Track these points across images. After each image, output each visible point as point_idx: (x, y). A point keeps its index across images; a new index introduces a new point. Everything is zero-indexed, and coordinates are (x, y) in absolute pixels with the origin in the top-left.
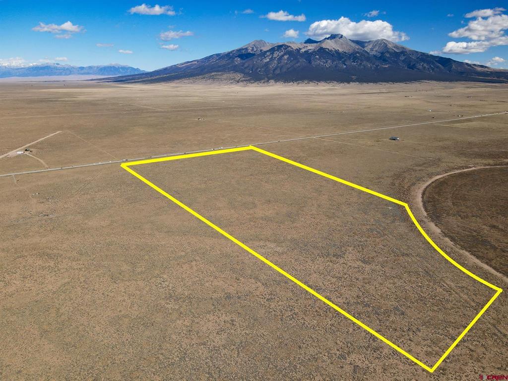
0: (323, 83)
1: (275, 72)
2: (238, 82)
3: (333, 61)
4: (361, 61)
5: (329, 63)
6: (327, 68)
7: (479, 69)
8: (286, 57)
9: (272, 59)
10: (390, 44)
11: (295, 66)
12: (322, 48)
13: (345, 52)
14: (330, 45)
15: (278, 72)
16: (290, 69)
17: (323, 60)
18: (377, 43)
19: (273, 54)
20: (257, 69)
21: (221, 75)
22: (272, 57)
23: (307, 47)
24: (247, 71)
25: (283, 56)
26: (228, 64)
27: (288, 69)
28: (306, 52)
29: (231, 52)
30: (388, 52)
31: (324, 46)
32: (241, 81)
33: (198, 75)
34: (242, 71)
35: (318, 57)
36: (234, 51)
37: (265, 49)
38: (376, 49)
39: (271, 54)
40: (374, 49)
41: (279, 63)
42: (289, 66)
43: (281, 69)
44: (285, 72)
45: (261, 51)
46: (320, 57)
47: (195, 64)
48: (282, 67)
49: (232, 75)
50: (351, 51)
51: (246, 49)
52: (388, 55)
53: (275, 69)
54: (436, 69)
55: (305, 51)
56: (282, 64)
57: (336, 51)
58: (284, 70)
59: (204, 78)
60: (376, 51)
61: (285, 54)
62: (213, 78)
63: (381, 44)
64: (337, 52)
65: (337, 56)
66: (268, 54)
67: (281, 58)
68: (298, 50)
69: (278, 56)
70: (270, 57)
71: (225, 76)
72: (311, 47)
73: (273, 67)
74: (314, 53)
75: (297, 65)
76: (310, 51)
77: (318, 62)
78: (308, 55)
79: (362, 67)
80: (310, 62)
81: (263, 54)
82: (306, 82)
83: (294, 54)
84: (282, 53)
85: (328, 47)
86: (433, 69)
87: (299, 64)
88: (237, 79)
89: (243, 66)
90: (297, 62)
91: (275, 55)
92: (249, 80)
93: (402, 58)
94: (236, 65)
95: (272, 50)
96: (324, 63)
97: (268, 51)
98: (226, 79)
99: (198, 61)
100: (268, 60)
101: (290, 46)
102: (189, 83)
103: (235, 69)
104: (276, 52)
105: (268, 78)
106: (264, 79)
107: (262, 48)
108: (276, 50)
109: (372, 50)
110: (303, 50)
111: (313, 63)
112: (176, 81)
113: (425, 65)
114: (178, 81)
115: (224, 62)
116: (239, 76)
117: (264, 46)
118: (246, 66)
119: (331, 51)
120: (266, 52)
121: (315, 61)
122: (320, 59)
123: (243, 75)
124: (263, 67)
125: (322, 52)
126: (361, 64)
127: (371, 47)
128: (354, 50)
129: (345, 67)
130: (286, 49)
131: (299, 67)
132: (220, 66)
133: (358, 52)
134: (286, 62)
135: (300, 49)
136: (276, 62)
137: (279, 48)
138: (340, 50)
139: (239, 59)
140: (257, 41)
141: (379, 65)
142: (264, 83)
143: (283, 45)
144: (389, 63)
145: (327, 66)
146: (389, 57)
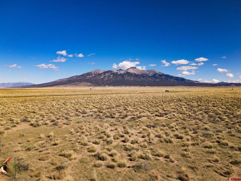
2: (89, 86)
3: (134, 78)
8: (112, 76)
10: (157, 71)
11: (116, 80)
13: (138, 74)
14: (131, 71)
15: (108, 82)
17: (129, 77)
18: (151, 71)
19: (105, 74)
20: (98, 81)
21: (80, 83)
22: (105, 76)
24: (93, 81)
25: (110, 75)
26: (83, 79)
27: (114, 81)
28: (121, 74)
29: (84, 74)
30: (157, 75)
31: (129, 71)
32: (91, 86)
34: (90, 82)
35: (127, 76)
36: (85, 73)
37: (100, 73)
39: (104, 74)
40: (150, 74)
42: (113, 79)
43: (110, 81)
44: (112, 82)
45: (99, 73)
49: (85, 83)
50: (141, 74)
51: (91, 73)
53: (107, 81)
54: (179, 82)
56: (110, 79)
57: (134, 73)
58: (112, 81)
59: (71, 85)
60: (151, 74)
61: (111, 74)
62: (76, 85)
63: (153, 71)
64: (135, 74)
65: (136, 75)
66: (102, 74)
69: (108, 75)
70: (104, 76)
72: (122, 72)
73: (106, 80)
74: (124, 74)
75: (118, 79)
76: (122, 74)
77: (127, 78)
79: (147, 80)
80: (123, 78)
81: (100, 75)
82: (124, 86)
83: (115, 75)
89: (90, 80)
90: (118, 78)
91: (106, 75)
93: (163, 77)
94: (87, 79)
95: (105, 73)
98: (83, 85)
99: (66, 79)
100: (103, 77)
101: (113, 71)
102: (63, 87)
103: (87, 81)
104: (107, 73)
105: (104, 84)
107: (99, 72)
108: (106, 73)
109: (149, 74)
110: (119, 73)
112: (56, 86)
113: (174, 80)
114: (57, 86)
115: (80, 78)
116: (89, 84)
118: (92, 79)
119: (132, 73)
120: (101, 74)
121: (126, 78)
122: (128, 77)
123: (91, 83)
124: (101, 80)
125: (128, 74)
126: (147, 79)
127: (148, 73)
128: (142, 73)
129: (140, 80)
130: (111, 72)
131: (118, 80)
132: (79, 80)
133: (144, 74)
134: (112, 78)
135: (117, 73)
136: (107, 78)
137: (108, 72)
138: (136, 73)
139: (88, 77)
140: (96, 70)
141: (155, 80)
142: (103, 86)
143: (109, 71)
144: (159, 79)
145: (131, 80)
146: (158, 77)
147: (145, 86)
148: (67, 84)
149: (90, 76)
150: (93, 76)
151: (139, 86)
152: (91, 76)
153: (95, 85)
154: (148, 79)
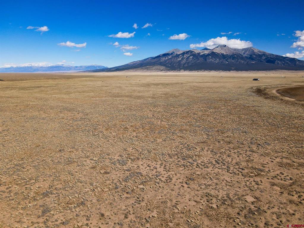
0: (213, 71)
1: (184, 66)
2: (162, 71)
3: (220, 59)
4: (238, 59)
5: (217, 61)
6: (216, 64)
8: (191, 57)
9: (183, 59)
10: (255, 50)
11: (196, 62)
12: (213, 52)
13: (228, 55)
15: (186, 65)
16: (193, 64)
17: (214, 59)
18: (248, 50)
19: (183, 55)
20: (174, 64)
21: (151, 67)
22: (183, 58)
24: (168, 65)
25: (189, 57)
26: (157, 62)
29: (159, 55)
30: (255, 54)
32: (164, 70)
33: (138, 67)
34: (164, 65)
35: (210, 57)
36: (161, 55)
37: (178, 53)
38: (247, 53)
41: (187, 61)
42: (193, 62)
43: (188, 64)
44: (191, 65)
45: (177, 54)
46: (212, 57)
47: (138, 62)
48: (189, 62)
49: (158, 67)
50: (231, 54)
51: (168, 54)
52: (255, 56)
53: (185, 64)
54: (285, 64)
55: (203, 54)
56: (188, 61)
57: (222, 54)
58: (190, 64)
59: (142, 69)
60: (247, 54)
61: (191, 56)
62: (147, 69)
63: (250, 50)
65: (223, 56)
66: (180, 55)
67: (188, 58)
68: (199, 54)
71: (154, 68)
72: (206, 52)
73: (183, 63)
74: (209, 55)
75: (198, 61)
76: (206, 54)
77: (210, 60)
78: (205, 56)
79: (238, 63)
80: (206, 60)
81: (178, 56)
82: (203, 70)
83: (196, 56)
84: (189, 55)
85: (217, 52)
86: (284, 64)
87: (199, 61)
88: (162, 69)
89: (165, 62)
91: (185, 56)
92: (168, 70)
93: (264, 58)
94: (162, 62)
95: (183, 54)
96: (214, 61)
97: (180, 54)
98: (155, 69)
99: (140, 61)
100: (181, 59)
101: (194, 52)
103: (161, 64)
105: (180, 68)
106: (178, 69)
108: (185, 54)
109: (244, 53)
110: (202, 54)
111: (207, 60)
113: (279, 62)
114: (127, 70)
115: (154, 61)
117: (178, 52)
118: (167, 62)
119: (219, 54)
120: (179, 55)
122: (212, 58)
123: (165, 67)
124: (177, 63)
125: (213, 54)
126: (237, 61)
128: (233, 53)
129: (227, 63)
130: (191, 53)
131: (199, 63)
132: (152, 63)
133: (236, 55)
134: (191, 60)
135: (200, 53)
136: (185, 60)
137: (187, 52)
138: (224, 53)
139: (163, 59)
140: (175, 49)
141: (249, 62)
142: (177, 71)
143: (190, 51)
144: (255, 61)
145: (216, 62)
146: (255, 57)
148: (138, 68)
149: (165, 58)
150: (169, 57)
151: (223, 70)
152: (167, 58)
153: (168, 69)
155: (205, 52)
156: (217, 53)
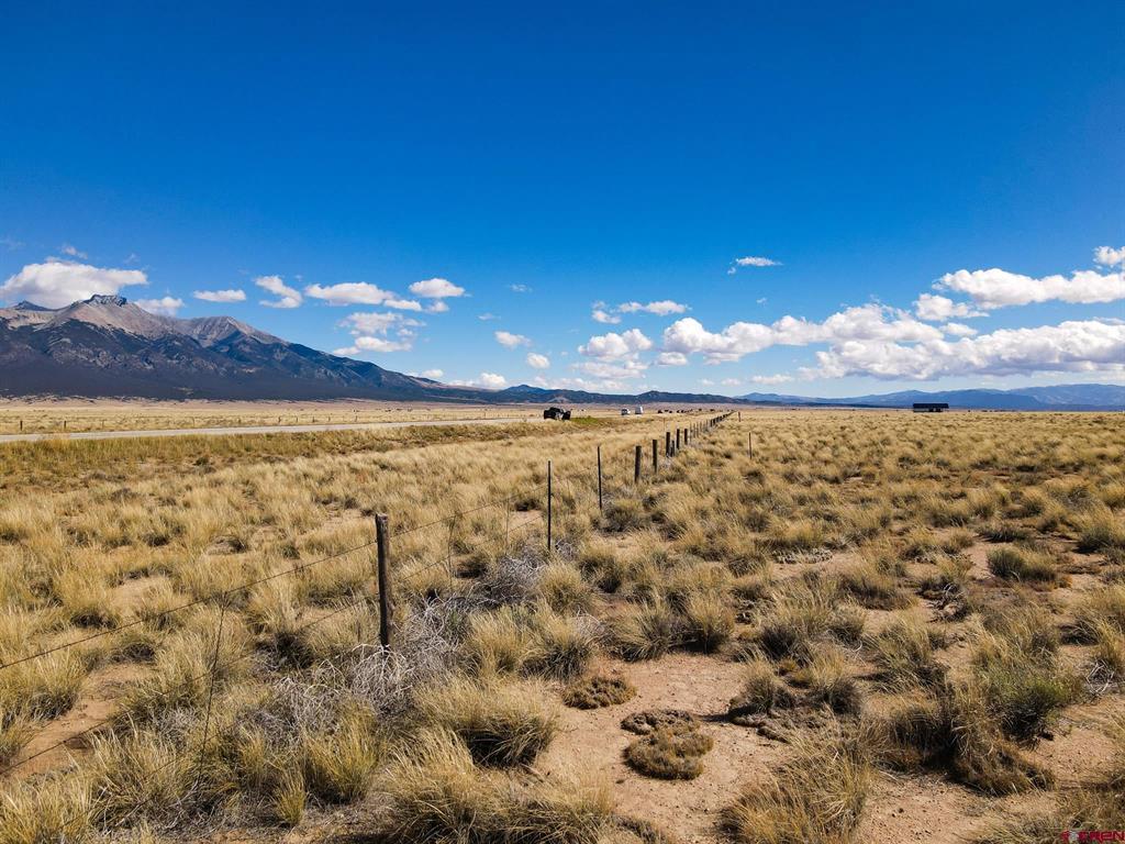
0: (108, 401)
3: (115, 353)
4: (190, 356)
5: (103, 359)
6: (101, 369)
7: (425, 384)
10: (243, 327)
12: (75, 322)
13: (141, 336)
14: (99, 317)
17: (85, 350)
18: (213, 325)
23: (25, 317)
28: (28, 329)
30: (246, 343)
31: (79, 316)
35: (68, 340)
38: (214, 336)
40: (209, 337)
46: (75, 343)
50: (156, 336)
52: (247, 349)
55: (22, 327)
57: (116, 331)
60: (214, 340)
63: (222, 326)
64: (120, 333)
65: (124, 342)
68: (2, 323)
72: (37, 319)
74: (54, 332)
75: (7, 357)
76: (39, 328)
77: (68, 353)
78: (35, 336)
79: (194, 370)
80: (46, 352)
82: (52, 397)
85: (92, 321)
87: (12, 356)
90: (8, 353)
93: (279, 356)
96: (89, 356)
109: (202, 336)
110: (17, 325)
111: (56, 354)
113: (329, 372)
119: (103, 330)
121: (62, 351)
122: (75, 345)
125: (72, 327)
126: (189, 363)
127: (198, 330)
128: (164, 332)
129: (149, 367)
131: (11, 362)
133: (175, 338)
135: (8, 321)
138: (127, 330)
141: (233, 368)
144: (256, 365)
145: (99, 363)
146: (250, 354)
147: (181, 397)
151: (147, 397)
154: (198, 361)
155: (33, 320)
156: (95, 326)
